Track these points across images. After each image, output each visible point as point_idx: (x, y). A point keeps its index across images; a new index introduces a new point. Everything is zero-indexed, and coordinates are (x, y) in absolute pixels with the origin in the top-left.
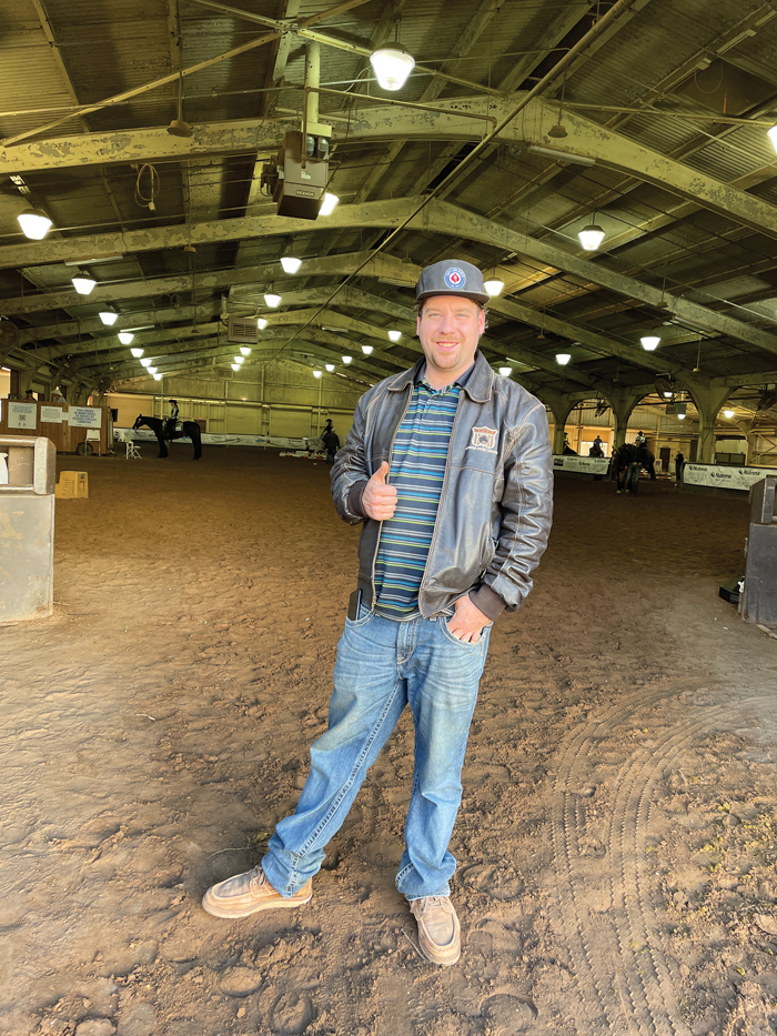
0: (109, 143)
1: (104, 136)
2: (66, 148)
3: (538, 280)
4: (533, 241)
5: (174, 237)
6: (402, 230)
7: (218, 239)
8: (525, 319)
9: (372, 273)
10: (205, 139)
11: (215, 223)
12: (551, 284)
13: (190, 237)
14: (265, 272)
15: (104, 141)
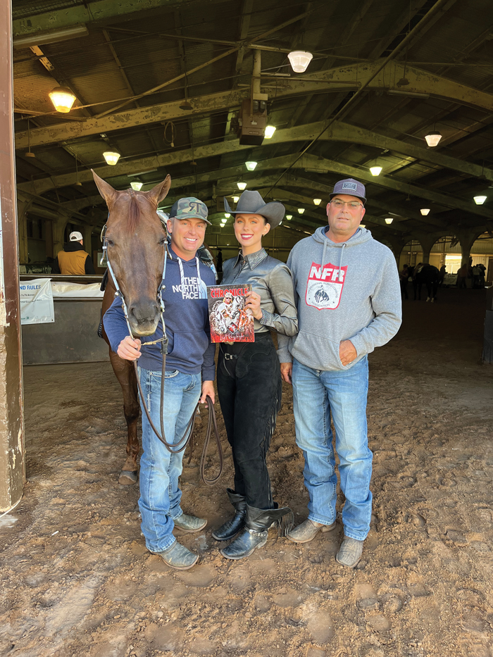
0: (150, 112)
1: (147, 108)
2: (127, 117)
3: (404, 164)
4: (399, 142)
5: (185, 156)
6: (316, 141)
7: (209, 155)
8: (398, 189)
9: (300, 166)
10: (200, 105)
11: (207, 146)
12: (413, 166)
13: (193, 155)
14: (237, 170)
15: (147, 111)
